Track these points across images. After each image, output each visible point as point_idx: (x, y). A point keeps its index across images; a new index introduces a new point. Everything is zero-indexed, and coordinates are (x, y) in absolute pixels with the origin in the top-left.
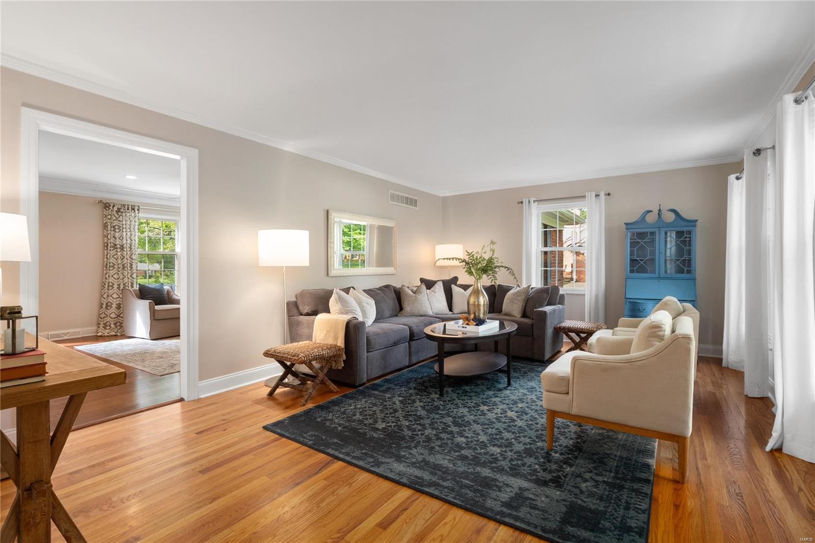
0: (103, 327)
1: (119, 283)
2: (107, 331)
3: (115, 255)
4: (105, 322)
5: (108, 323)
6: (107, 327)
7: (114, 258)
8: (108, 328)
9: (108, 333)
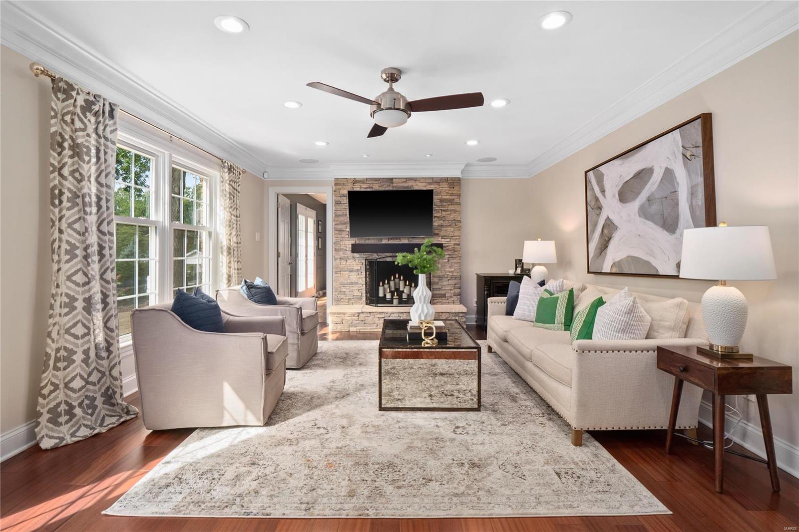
0: (49, 421)
1: (87, 295)
2: (64, 429)
3: (75, 222)
4: (51, 406)
5: (63, 407)
6: (60, 420)
7: (75, 230)
8: (63, 419)
9: (73, 435)
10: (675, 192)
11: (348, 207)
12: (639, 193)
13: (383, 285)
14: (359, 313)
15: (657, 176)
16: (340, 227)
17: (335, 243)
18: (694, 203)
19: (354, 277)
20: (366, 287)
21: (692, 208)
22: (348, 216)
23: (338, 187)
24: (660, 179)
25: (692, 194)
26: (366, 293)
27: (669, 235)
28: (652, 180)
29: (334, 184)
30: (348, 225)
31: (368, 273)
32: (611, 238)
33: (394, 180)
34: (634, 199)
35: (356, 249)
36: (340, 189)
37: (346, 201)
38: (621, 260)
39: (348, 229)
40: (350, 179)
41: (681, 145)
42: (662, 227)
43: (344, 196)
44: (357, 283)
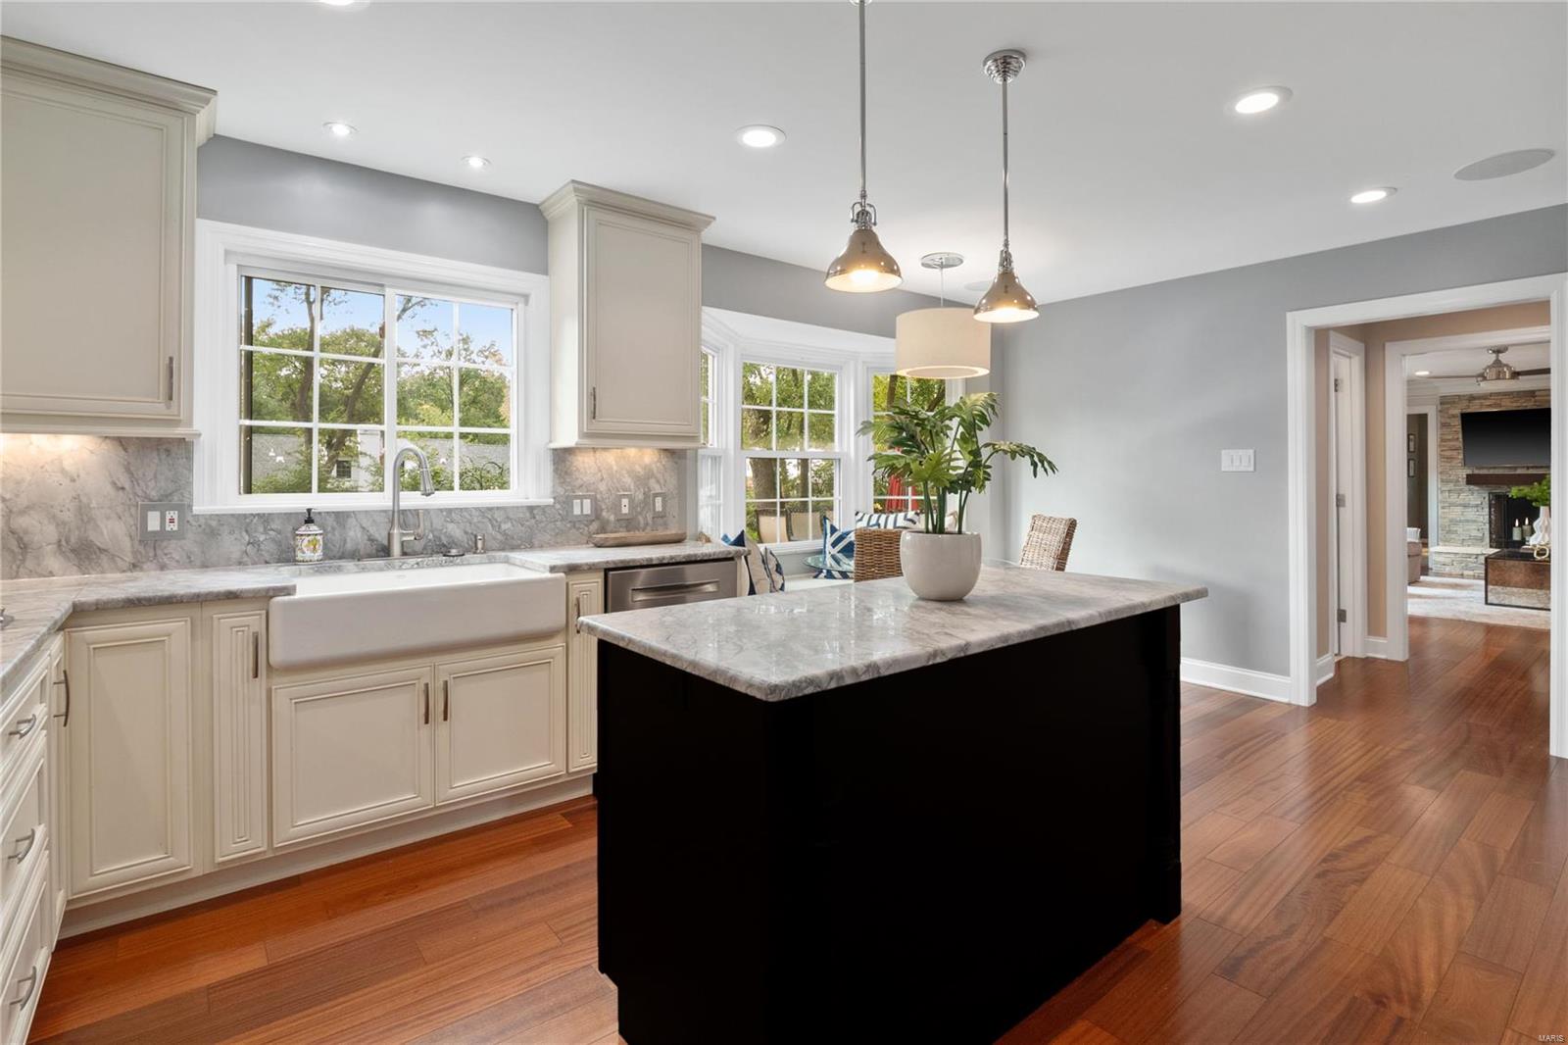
11: (1460, 430)
13: (1520, 526)
14: (1478, 555)
16: (1448, 453)
17: (1441, 473)
19: (1471, 514)
20: (1490, 526)
22: (1461, 440)
23: (1446, 406)
26: (1490, 533)
29: (1438, 402)
30: (1461, 451)
31: (1493, 509)
33: (1537, 393)
35: (1471, 480)
36: (1448, 409)
37: (1457, 422)
39: (1461, 456)
40: (1464, 396)
43: (1454, 416)
44: (1475, 521)
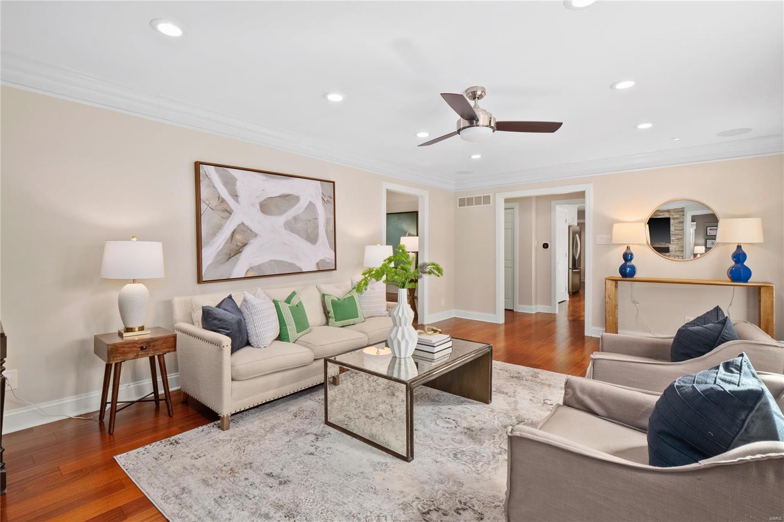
10: (316, 219)
12: (285, 211)
15: (303, 204)
18: (328, 228)
21: (326, 230)
24: (306, 206)
25: (327, 223)
27: (311, 245)
28: (297, 206)
32: (247, 244)
34: (280, 214)
38: (263, 264)
41: (321, 192)
42: (306, 239)
